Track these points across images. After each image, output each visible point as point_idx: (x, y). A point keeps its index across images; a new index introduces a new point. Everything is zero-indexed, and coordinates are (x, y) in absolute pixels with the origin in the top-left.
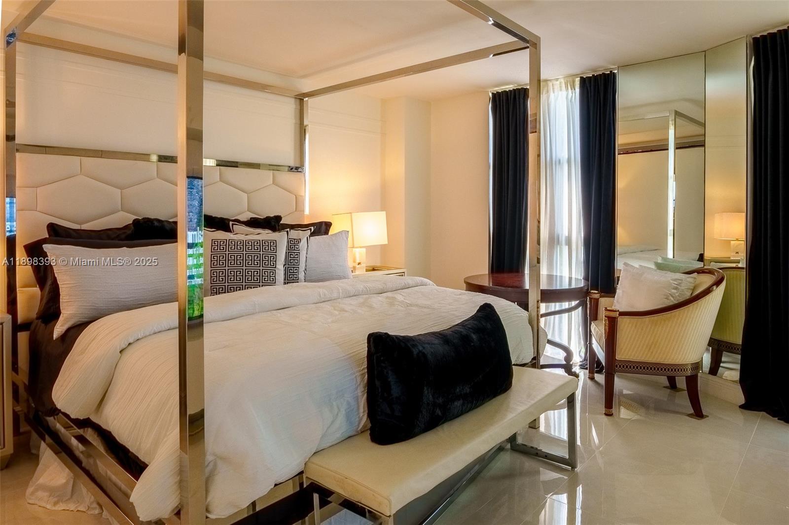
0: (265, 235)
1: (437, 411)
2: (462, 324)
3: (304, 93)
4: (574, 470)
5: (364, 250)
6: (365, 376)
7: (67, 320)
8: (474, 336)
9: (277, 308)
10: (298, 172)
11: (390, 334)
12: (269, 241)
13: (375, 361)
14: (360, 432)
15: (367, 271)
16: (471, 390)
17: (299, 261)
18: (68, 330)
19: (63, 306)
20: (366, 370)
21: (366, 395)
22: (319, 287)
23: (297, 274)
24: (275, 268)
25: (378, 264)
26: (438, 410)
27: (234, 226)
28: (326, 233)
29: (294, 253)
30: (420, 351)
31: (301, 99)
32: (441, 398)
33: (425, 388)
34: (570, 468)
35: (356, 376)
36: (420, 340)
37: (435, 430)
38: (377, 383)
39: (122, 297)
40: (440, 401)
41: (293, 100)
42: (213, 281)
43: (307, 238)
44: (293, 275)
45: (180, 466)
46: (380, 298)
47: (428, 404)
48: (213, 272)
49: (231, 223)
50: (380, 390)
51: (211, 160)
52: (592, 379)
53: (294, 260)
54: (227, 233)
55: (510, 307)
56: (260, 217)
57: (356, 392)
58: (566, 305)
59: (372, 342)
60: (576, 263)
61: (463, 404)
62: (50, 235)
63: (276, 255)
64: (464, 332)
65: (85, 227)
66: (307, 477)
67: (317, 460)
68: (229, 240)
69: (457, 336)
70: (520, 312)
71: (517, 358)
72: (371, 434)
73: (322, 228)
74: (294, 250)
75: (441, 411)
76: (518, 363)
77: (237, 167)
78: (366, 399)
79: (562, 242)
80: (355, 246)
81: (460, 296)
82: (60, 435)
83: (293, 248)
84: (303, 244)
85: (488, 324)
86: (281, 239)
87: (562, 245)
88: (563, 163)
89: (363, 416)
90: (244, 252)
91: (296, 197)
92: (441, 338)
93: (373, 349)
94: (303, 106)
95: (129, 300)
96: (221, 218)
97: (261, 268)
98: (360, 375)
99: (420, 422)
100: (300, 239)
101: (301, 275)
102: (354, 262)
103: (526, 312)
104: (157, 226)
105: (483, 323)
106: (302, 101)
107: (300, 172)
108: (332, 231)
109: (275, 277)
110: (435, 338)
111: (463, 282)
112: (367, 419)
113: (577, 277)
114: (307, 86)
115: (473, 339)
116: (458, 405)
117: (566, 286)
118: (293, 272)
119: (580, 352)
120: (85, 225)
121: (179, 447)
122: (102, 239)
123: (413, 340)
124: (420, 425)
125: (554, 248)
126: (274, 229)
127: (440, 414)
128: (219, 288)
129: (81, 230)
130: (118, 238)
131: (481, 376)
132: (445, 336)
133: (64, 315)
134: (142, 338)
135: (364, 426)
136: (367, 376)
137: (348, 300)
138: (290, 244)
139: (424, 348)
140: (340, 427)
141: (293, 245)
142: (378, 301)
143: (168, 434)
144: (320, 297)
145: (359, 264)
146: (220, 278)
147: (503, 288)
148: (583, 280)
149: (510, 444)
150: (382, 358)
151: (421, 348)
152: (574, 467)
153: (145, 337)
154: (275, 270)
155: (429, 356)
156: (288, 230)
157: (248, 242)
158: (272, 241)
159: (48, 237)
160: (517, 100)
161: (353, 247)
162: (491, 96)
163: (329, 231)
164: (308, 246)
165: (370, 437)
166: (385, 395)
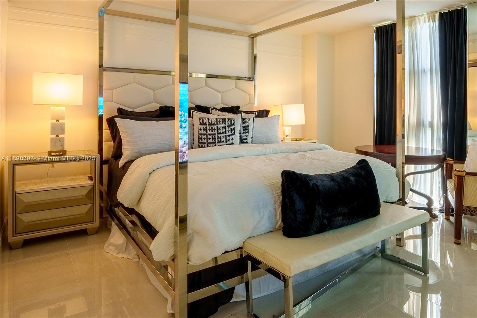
0: (229, 116)
1: (325, 222)
2: (345, 171)
3: (254, 34)
4: (426, 275)
5: (290, 128)
6: (280, 197)
7: (125, 158)
8: (352, 178)
9: (234, 157)
10: (250, 80)
11: (296, 172)
12: (231, 119)
13: (286, 187)
14: (277, 230)
15: (292, 140)
16: (349, 211)
17: (248, 133)
18: (126, 163)
19: (123, 151)
20: (281, 193)
21: (281, 208)
22: (259, 147)
23: (247, 139)
24: (234, 135)
25: (299, 137)
26: (325, 220)
27: (212, 111)
28: (267, 116)
29: (246, 127)
30: (314, 184)
31: (252, 37)
32: (327, 213)
33: (317, 206)
34: (424, 273)
35: (275, 196)
36: (315, 177)
37: (323, 233)
38: (287, 200)
39: (152, 147)
40: (327, 215)
41: (248, 38)
42: (200, 141)
43: (253, 118)
44: (245, 140)
45: (175, 234)
46: (296, 155)
47: (319, 216)
48: (200, 136)
49: (210, 109)
50: (289, 205)
51: (204, 74)
52: (448, 219)
53: (245, 131)
54: (208, 114)
55: (382, 165)
56: (227, 107)
57: (275, 205)
58: (429, 167)
59: (284, 175)
60: (437, 140)
61: (343, 219)
62: (118, 114)
63: (235, 127)
64: (346, 175)
65: (136, 110)
66: (244, 251)
67: (250, 241)
68: (209, 118)
69: (340, 177)
70: (390, 168)
71: (386, 198)
72: (283, 231)
73: (263, 114)
74: (246, 125)
75: (327, 222)
76: (387, 201)
77: (218, 78)
78: (281, 210)
79: (426, 126)
80: (284, 125)
81: (348, 156)
82: (121, 218)
83: (245, 124)
84: (251, 122)
85: (363, 172)
86: (238, 118)
87: (426, 127)
88: (427, 72)
89: (279, 220)
90: (217, 125)
91: (249, 96)
92: (329, 177)
93: (284, 180)
94: (254, 42)
95: (156, 149)
96: (206, 107)
97: (226, 135)
98: (277, 196)
99: (313, 227)
100: (249, 119)
101: (250, 140)
102: (284, 135)
103: (395, 168)
104: (171, 110)
105: (359, 171)
106: (253, 38)
107: (252, 80)
108: (270, 115)
109: (234, 140)
110: (326, 177)
111: (354, 149)
112: (281, 222)
113: (437, 149)
114: (255, 29)
115: (352, 181)
116: (339, 219)
117: (429, 154)
118: (245, 138)
119: (439, 201)
120: (136, 109)
121: (174, 223)
122: (143, 117)
123: (310, 177)
124: (313, 228)
125: (420, 129)
126: (234, 113)
127: (327, 223)
128: (203, 145)
129: (134, 112)
130: (151, 116)
131: (355, 204)
132: (332, 177)
133: (124, 155)
134: (160, 168)
135: (280, 226)
136: (281, 197)
137: (276, 155)
138: (243, 122)
139: (317, 182)
140: (265, 224)
141: (245, 123)
142: (293, 156)
143: (169, 216)
144: (259, 152)
145: (287, 136)
146: (204, 139)
147: (381, 153)
148: (442, 151)
149: (381, 254)
150: (290, 186)
151: (315, 182)
152: (426, 273)
153: (162, 167)
154: (234, 136)
155: (320, 187)
156: (242, 113)
157: (219, 119)
158: (232, 119)
159: (117, 114)
160: (393, 30)
161: (283, 126)
162: (375, 30)
163: (268, 115)
164: (254, 123)
165: (282, 233)
166: (292, 208)
